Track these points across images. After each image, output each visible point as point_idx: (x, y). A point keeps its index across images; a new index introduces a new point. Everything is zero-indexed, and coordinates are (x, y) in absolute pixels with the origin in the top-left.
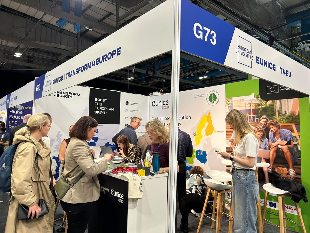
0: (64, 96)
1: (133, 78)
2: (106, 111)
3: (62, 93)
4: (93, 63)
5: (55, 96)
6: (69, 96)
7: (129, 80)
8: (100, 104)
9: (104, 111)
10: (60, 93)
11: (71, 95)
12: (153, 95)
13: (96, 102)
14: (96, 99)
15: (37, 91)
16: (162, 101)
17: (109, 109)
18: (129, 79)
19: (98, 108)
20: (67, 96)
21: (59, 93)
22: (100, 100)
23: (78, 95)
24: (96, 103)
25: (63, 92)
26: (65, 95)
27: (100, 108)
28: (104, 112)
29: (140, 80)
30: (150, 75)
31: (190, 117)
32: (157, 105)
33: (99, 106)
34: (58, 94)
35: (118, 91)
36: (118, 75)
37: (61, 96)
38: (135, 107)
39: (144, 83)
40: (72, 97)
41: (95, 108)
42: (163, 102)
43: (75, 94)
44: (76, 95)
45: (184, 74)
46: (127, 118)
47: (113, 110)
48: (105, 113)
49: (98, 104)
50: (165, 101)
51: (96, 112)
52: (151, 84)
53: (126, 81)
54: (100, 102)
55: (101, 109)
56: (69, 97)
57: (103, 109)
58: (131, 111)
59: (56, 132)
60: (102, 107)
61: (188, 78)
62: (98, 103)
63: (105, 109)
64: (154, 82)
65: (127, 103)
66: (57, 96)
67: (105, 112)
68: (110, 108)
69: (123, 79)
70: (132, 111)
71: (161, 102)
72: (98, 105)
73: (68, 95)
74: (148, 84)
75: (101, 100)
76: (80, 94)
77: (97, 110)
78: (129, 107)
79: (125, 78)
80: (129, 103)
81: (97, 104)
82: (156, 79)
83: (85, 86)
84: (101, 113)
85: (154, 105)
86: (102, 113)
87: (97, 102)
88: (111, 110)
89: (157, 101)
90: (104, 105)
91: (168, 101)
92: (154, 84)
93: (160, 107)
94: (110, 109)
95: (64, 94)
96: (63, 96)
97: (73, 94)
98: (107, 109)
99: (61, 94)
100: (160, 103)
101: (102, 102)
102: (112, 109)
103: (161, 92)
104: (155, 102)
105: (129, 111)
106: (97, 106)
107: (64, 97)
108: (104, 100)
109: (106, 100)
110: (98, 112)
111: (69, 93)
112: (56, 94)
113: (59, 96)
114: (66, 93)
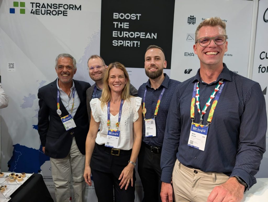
0: (49, 12)
2: (138, 39)
3: (45, 7)
5: (31, 13)
6: (60, 12)
8: (125, 25)
9: (134, 39)
10: (41, 7)
11: (62, 9)
13: (116, 20)
14: (116, 16)
17: (146, 35)
19: (121, 35)
20: (54, 13)
21: (39, 6)
22: (125, 16)
23: (78, 9)
24: (116, 23)
25: (48, 5)
26: (52, 10)
28: (134, 44)
33: (121, 30)
34: (38, 8)
37: (43, 13)
40: (65, 14)
41: (114, 34)
43: (70, 8)
44: (72, 8)
46: (191, 55)
47: (156, 37)
48: (137, 44)
49: (119, 25)
51: (115, 43)
54: (125, 20)
55: (127, 35)
56: (58, 14)
57: (132, 35)
59: (37, 81)
60: (129, 30)
62: (121, 24)
63: (136, 35)
65: (192, 20)
66: (36, 12)
67: (135, 42)
68: (148, 34)
72: (121, 27)
73: (57, 10)
75: (128, 16)
76: (80, 7)
77: (118, 39)
81: (117, 25)
84: (127, 44)
86: (129, 45)
87: (119, 20)
88: (150, 37)
90: (134, 26)
94: (148, 36)
95: (49, 8)
96: (47, 13)
97: (66, 7)
98: (142, 35)
99: (43, 9)
101: (130, 21)
102: (153, 34)
106: (117, 29)
107: (50, 13)
108: (133, 17)
109: (139, 15)
110: (121, 42)
111: (58, 6)
112: (34, 10)
113: (40, 13)
114: (53, 7)
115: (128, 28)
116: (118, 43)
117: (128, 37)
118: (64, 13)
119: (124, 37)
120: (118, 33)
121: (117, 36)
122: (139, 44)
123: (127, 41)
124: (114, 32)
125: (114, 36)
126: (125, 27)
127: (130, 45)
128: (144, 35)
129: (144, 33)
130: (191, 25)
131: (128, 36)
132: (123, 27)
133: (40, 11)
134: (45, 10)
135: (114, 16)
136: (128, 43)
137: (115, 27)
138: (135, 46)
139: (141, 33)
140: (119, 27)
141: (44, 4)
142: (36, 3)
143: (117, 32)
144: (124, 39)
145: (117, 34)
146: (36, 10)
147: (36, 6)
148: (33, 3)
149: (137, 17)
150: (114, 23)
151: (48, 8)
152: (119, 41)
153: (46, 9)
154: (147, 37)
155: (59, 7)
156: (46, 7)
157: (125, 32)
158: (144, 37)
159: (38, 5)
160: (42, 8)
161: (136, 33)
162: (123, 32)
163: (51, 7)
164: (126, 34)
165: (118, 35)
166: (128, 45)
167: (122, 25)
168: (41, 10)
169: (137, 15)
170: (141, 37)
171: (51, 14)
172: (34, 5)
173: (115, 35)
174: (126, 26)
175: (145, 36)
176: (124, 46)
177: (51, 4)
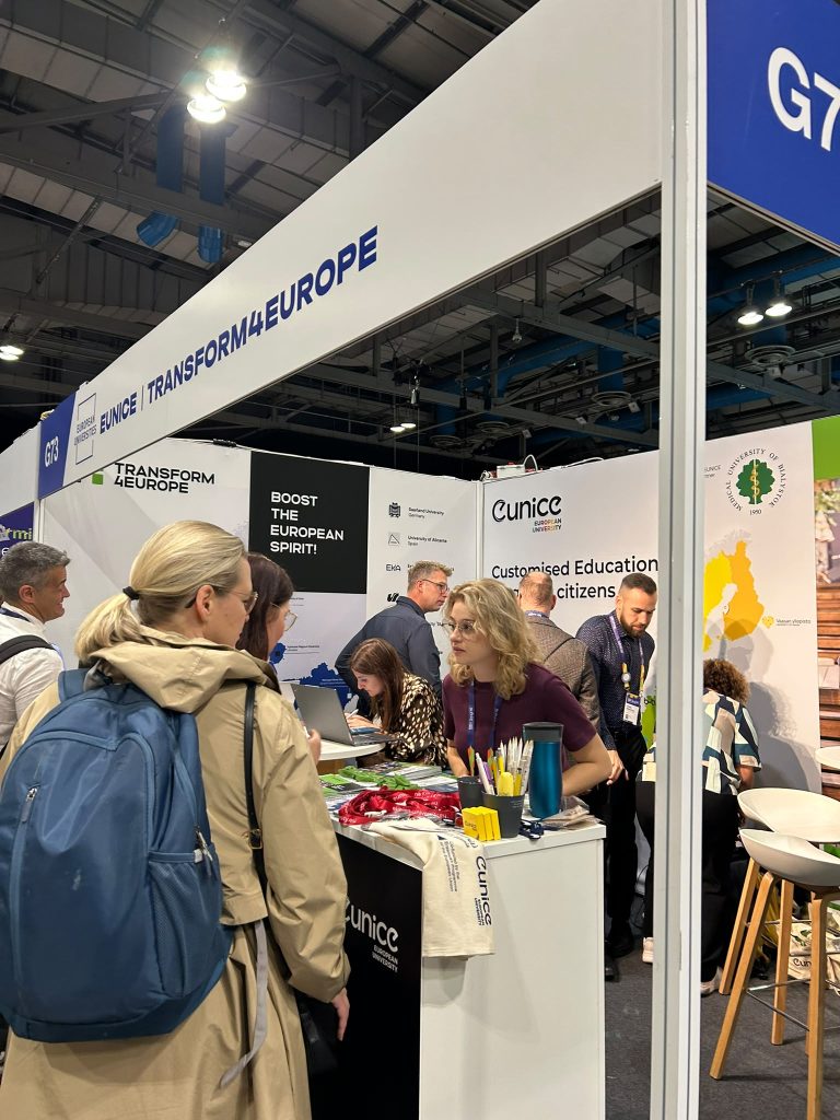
0: (151, 483)
1: (412, 426)
2: (313, 539)
3: (144, 474)
4: (255, 323)
5: (116, 483)
6: (173, 485)
7: (398, 434)
8: (292, 515)
9: (306, 540)
10: (135, 472)
11: (177, 479)
12: (495, 476)
13: (276, 505)
14: (276, 497)
15: (47, 464)
16: (534, 500)
17: (326, 533)
18: (397, 430)
19: (284, 532)
20: (162, 486)
21: (132, 472)
22: (291, 499)
23: (208, 481)
24: (275, 510)
25: (150, 469)
26: (158, 480)
27: (292, 531)
28: (306, 548)
29: (435, 431)
30: (472, 412)
32: (512, 515)
33: (285, 523)
34: (130, 475)
35: (361, 464)
36: (358, 417)
37: (140, 484)
38: (424, 527)
39: (451, 444)
40: (182, 488)
41: (274, 530)
42: (536, 503)
43: (193, 478)
44: (197, 479)
45: (604, 403)
46: (397, 568)
47: (342, 538)
48: (312, 548)
49: (282, 514)
50: (546, 500)
51: (275, 547)
52: (476, 446)
53: (386, 435)
54: (291, 506)
55: (295, 533)
56: (171, 488)
57: (303, 532)
58: (412, 541)
60: (298, 524)
61: (615, 418)
62: (285, 512)
63: (309, 533)
64: (489, 440)
65: (395, 510)
66: (127, 483)
67: (309, 545)
68: (330, 532)
69: (374, 431)
70: (414, 540)
71: (527, 503)
72: (285, 517)
73: (168, 481)
74: (465, 446)
75: (296, 499)
76: (212, 477)
77: (279, 539)
78: (403, 524)
79: (381, 427)
80: (404, 511)
81: (278, 513)
82: (495, 426)
83: (233, 446)
84: (295, 548)
85: (499, 516)
86: (298, 550)
87: (280, 505)
88: (332, 537)
89: (512, 501)
90: (307, 517)
91: (559, 499)
92: (489, 445)
93: (527, 522)
94: (330, 536)
95: (153, 477)
96: (149, 485)
97: (185, 476)
98: (319, 533)
99: (141, 477)
100: (526, 507)
101: (299, 507)
102: (337, 532)
103: (529, 466)
104: (504, 504)
105: (404, 540)
106: (278, 522)
107: (153, 486)
108: (304, 500)
109: (314, 498)
110: (285, 546)
111: (170, 473)
112: (122, 477)
113: (134, 485)
114: (160, 474)
115: (296, 519)
116: (279, 546)
117: (296, 536)
118: (181, 488)
119: (291, 535)
120: (279, 528)
121: (277, 534)
122: (315, 550)
123: (295, 544)
124: (272, 526)
125: (272, 534)
126: (291, 519)
127: (301, 551)
128: (323, 534)
129: (323, 530)
130: (394, 518)
131: (297, 534)
132: (288, 518)
133: (134, 480)
134: (144, 480)
135: (273, 497)
136: (297, 547)
137: (275, 517)
138: (309, 552)
139: (319, 530)
140: (281, 518)
141: (142, 468)
142: (127, 465)
143: (277, 526)
144: (290, 539)
145: (277, 530)
146: (126, 478)
147: (127, 471)
148: (120, 465)
149: (311, 500)
150: (273, 509)
151: (150, 476)
152: (282, 543)
153: (146, 478)
154: (328, 537)
155: (173, 474)
156: (147, 473)
157: (291, 528)
158: (323, 538)
159: (130, 468)
160: (137, 475)
161: (310, 529)
162: (287, 527)
163: (157, 475)
164: (294, 530)
165: (279, 532)
166: (296, 551)
167: (287, 515)
168: (137, 479)
169: (311, 497)
170: (318, 537)
171: (156, 487)
172: (123, 468)
173: (274, 532)
174: (293, 517)
175: (325, 536)
176: (291, 551)
177: (157, 469)
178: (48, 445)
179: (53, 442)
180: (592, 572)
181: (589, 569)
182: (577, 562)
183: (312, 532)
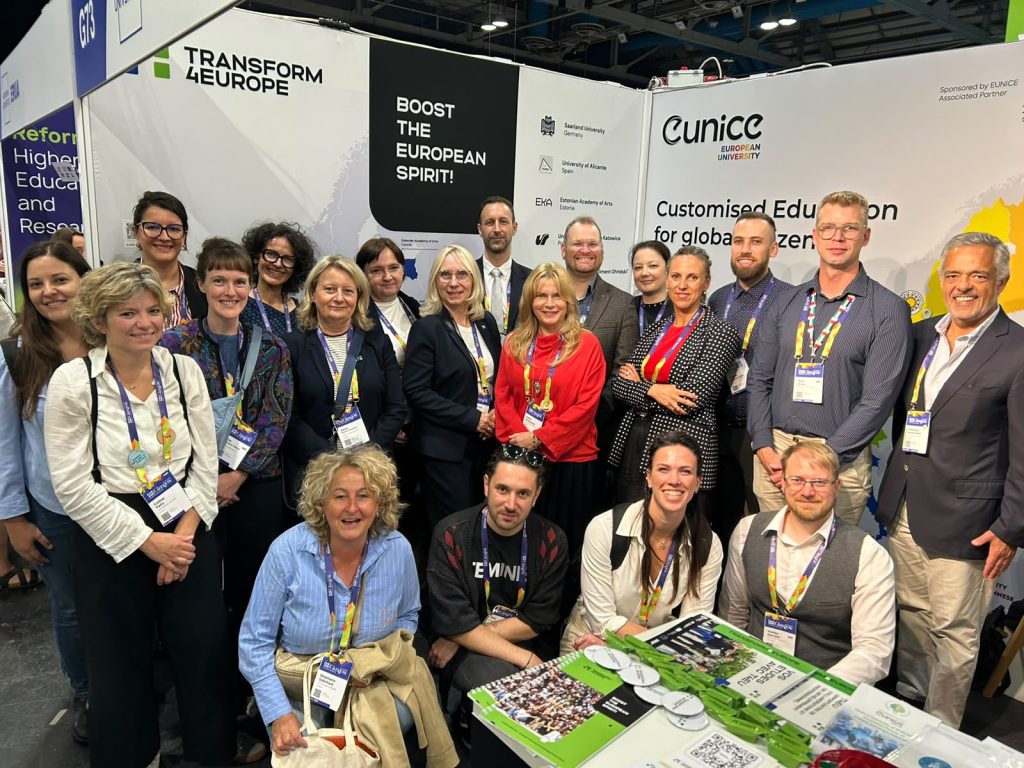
0: (238, 79)
1: (503, 24)
2: (449, 164)
3: (227, 65)
5: (189, 77)
6: (268, 84)
7: (488, 33)
8: (423, 130)
9: (441, 165)
10: (215, 62)
11: (273, 75)
13: (404, 116)
14: (403, 104)
15: (83, 44)
16: (724, 118)
17: (465, 154)
18: (487, 28)
19: (414, 153)
20: (253, 84)
21: (210, 61)
22: (422, 107)
23: (314, 80)
24: (402, 123)
25: (235, 59)
26: (246, 75)
27: (424, 152)
28: (441, 175)
29: (527, 32)
30: (572, 11)
31: (890, 211)
32: (691, 136)
33: (415, 140)
34: (207, 65)
35: (508, 62)
36: (446, 12)
37: (223, 80)
38: (582, 149)
39: (542, 47)
40: (281, 88)
41: (401, 150)
42: (726, 122)
43: (294, 74)
44: (300, 75)
46: (547, 203)
47: (484, 162)
48: (448, 175)
49: (411, 129)
50: (740, 119)
51: (403, 173)
53: (476, 35)
54: (421, 118)
55: (427, 155)
56: (265, 87)
57: (437, 154)
58: (567, 168)
60: (430, 143)
62: (414, 125)
63: (445, 154)
64: (581, 43)
65: (548, 126)
66: (203, 78)
67: (445, 172)
68: (470, 154)
69: (462, 29)
70: (569, 167)
71: (714, 121)
72: (414, 132)
73: (260, 76)
75: (428, 108)
76: (320, 73)
77: (408, 162)
78: (559, 146)
79: (470, 26)
80: (559, 128)
81: (406, 127)
82: (590, 28)
83: (346, 29)
84: (428, 175)
85: (671, 135)
86: (431, 177)
87: (408, 116)
88: (472, 161)
89: (691, 118)
90: (442, 134)
91: (760, 118)
93: (710, 147)
94: (469, 159)
95: (239, 70)
96: (234, 83)
97: (284, 70)
98: (456, 155)
99: (223, 71)
100: (710, 128)
101: (432, 119)
102: (478, 155)
103: (710, 71)
104: (680, 121)
105: (557, 166)
106: (406, 139)
107: (241, 84)
108: (439, 109)
109: (450, 107)
110: (414, 172)
111: (262, 66)
112: (197, 69)
113: (214, 81)
114: (248, 66)
115: (428, 136)
116: (408, 172)
117: (428, 158)
118: (279, 87)
119: (421, 157)
120: (407, 148)
121: (405, 156)
122: (451, 177)
123: (427, 170)
124: (399, 145)
125: (399, 155)
126: (423, 135)
127: (434, 178)
128: (462, 156)
129: (461, 151)
130: (547, 136)
131: (430, 156)
132: (417, 134)
133: (214, 74)
134: (228, 74)
135: (399, 104)
136: (430, 173)
137: (402, 133)
138: (444, 181)
139: (456, 151)
140: (410, 134)
141: (223, 56)
142: (202, 52)
143: (405, 145)
144: (421, 163)
145: (405, 150)
146: (202, 70)
147: (203, 60)
148: (192, 50)
149: (446, 110)
150: (399, 121)
151: (235, 68)
152: (411, 168)
153: (231, 71)
154: (467, 161)
155: (266, 68)
156: (231, 66)
157: (422, 147)
158: (461, 161)
159: (207, 56)
160: (218, 66)
161: (445, 150)
162: (417, 146)
163: (244, 68)
164: (425, 151)
165: (407, 153)
166: (428, 179)
167: (417, 129)
168: (217, 72)
169: (447, 105)
170: (456, 161)
171: (245, 85)
172: (197, 55)
173: (401, 153)
174: (425, 133)
175: (464, 159)
176: (422, 180)
177: (245, 58)
178: (82, 14)
179: (86, 8)
180: (797, 215)
181: (794, 211)
182: (777, 202)
183: (448, 153)
